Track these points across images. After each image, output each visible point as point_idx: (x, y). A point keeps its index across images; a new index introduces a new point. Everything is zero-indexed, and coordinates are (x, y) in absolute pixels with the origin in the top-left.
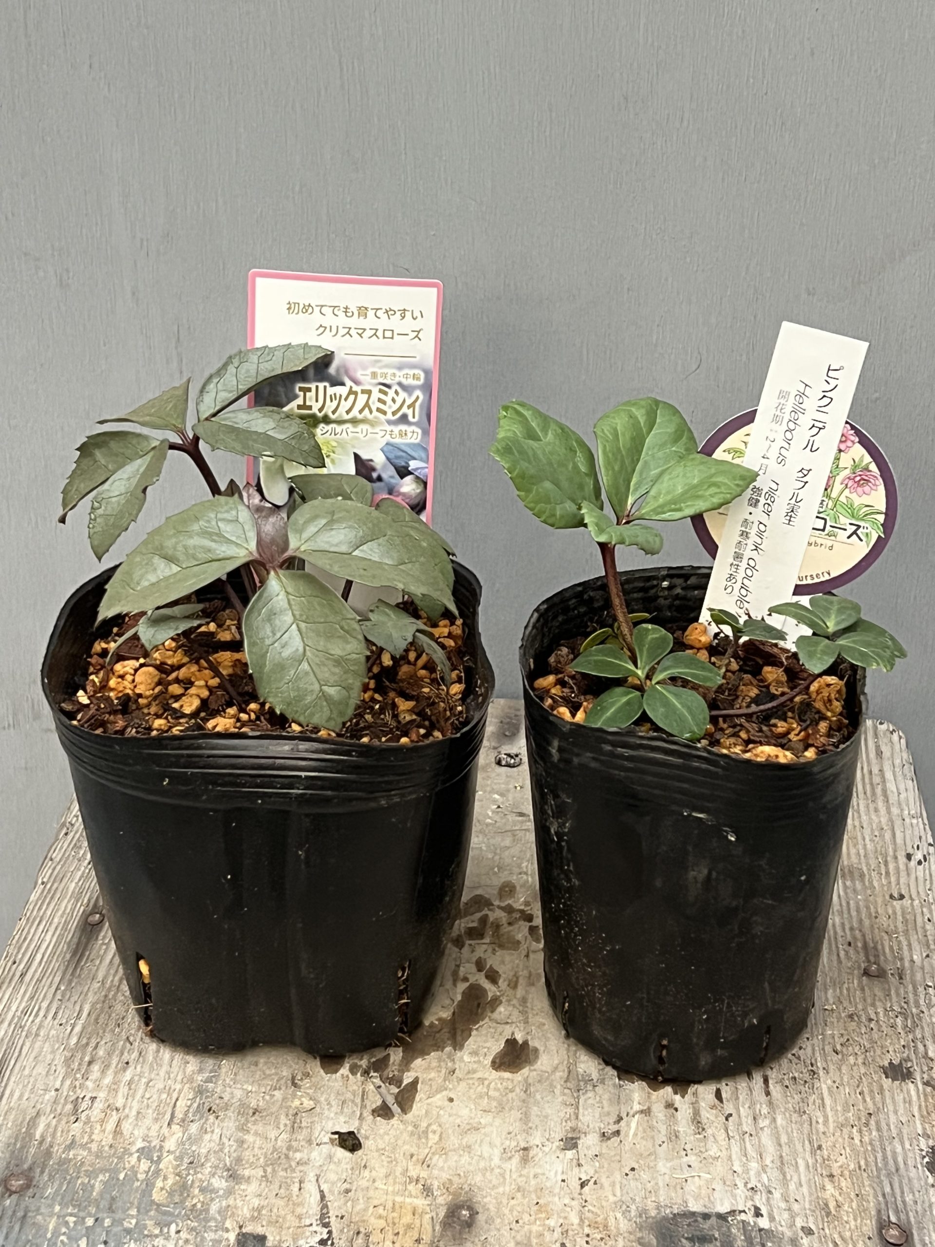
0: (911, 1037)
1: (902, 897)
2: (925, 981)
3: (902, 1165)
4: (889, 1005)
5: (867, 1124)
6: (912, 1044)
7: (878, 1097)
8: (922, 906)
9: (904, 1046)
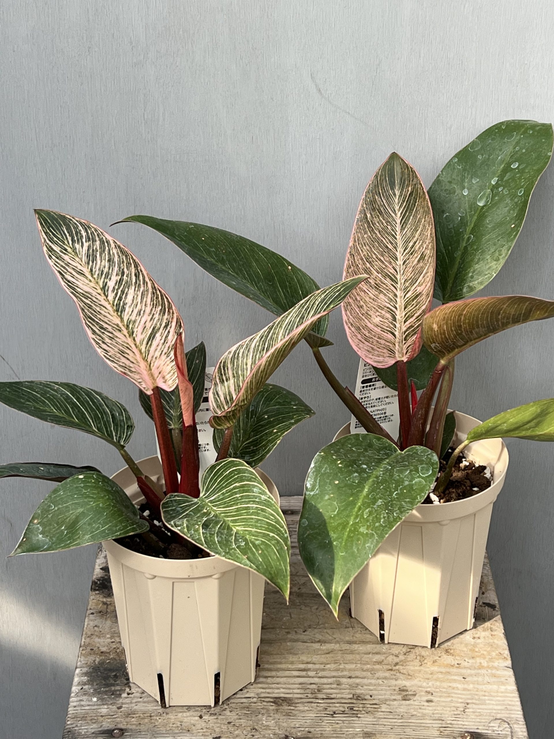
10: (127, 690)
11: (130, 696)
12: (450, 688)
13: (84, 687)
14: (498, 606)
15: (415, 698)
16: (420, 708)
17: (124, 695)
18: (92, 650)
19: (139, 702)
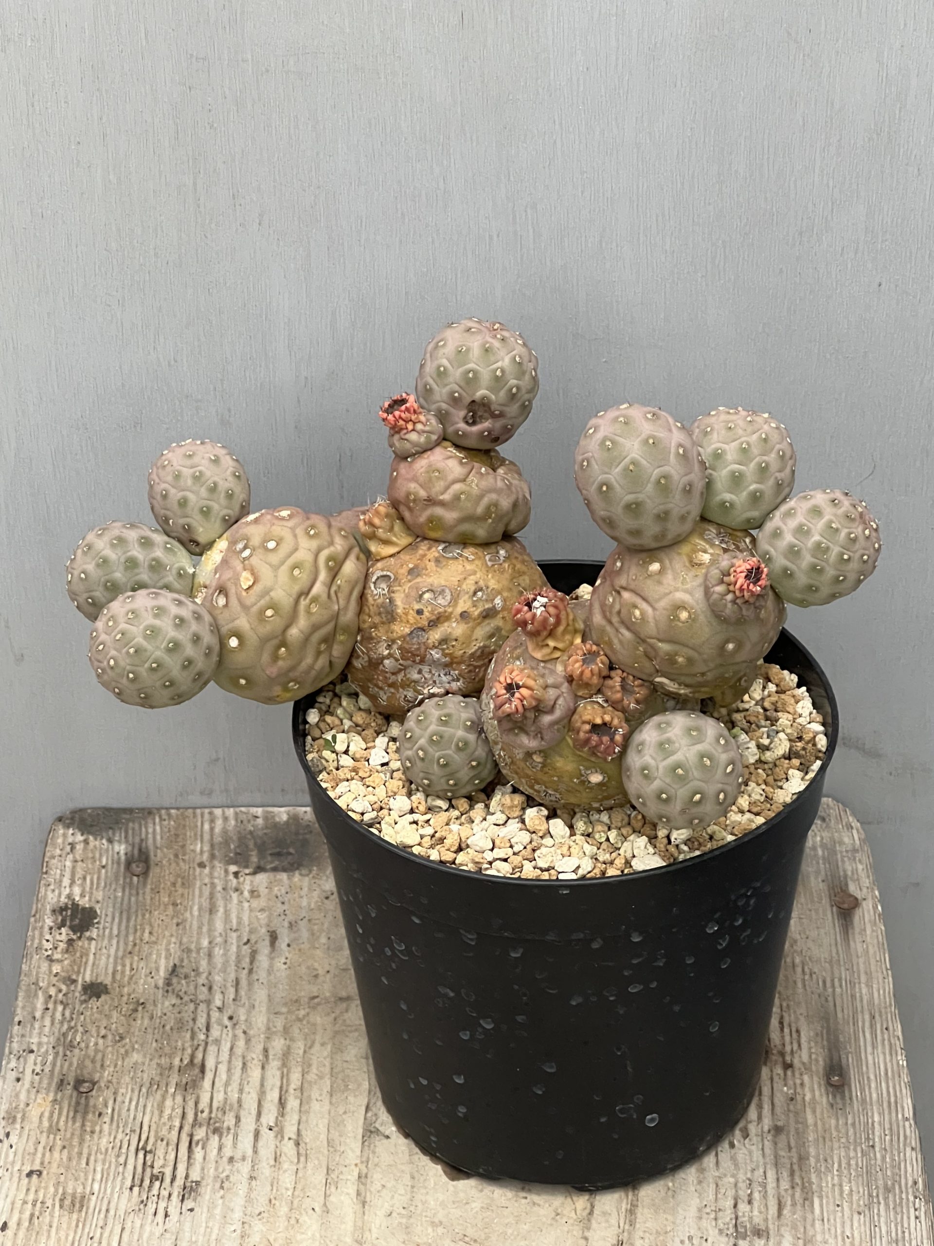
0: (73, 1024)
1: (30, 1174)
2: (41, 1079)
3: (117, 915)
4: (83, 1053)
5: (135, 945)
6: (74, 1016)
7: (119, 968)
8: (13, 1162)
9: (82, 1014)
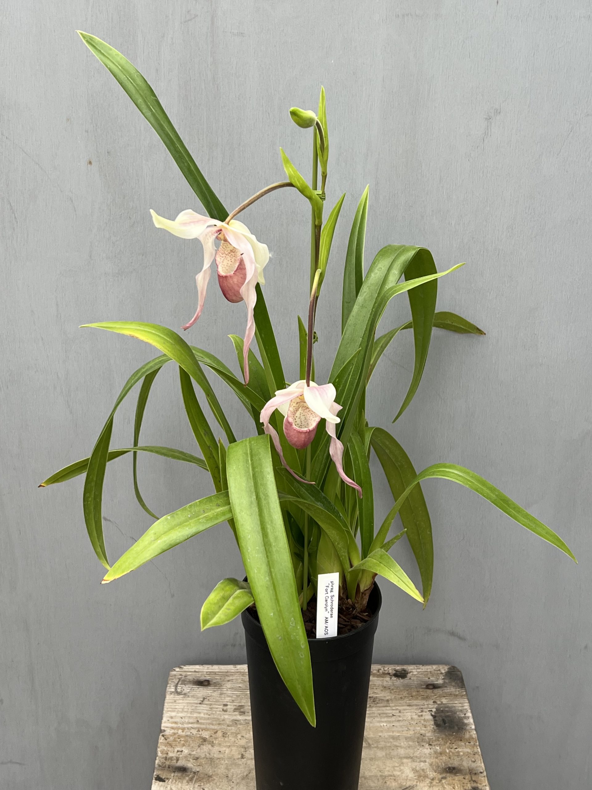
10: (433, 714)
11: (430, 709)
12: (209, 714)
13: (463, 715)
14: (154, 778)
15: (235, 707)
16: (233, 700)
17: (434, 710)
18: (469, 743)
19: (423, 705)
